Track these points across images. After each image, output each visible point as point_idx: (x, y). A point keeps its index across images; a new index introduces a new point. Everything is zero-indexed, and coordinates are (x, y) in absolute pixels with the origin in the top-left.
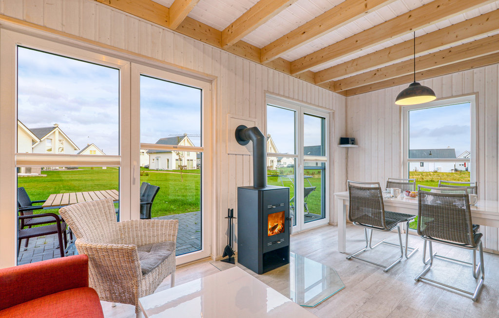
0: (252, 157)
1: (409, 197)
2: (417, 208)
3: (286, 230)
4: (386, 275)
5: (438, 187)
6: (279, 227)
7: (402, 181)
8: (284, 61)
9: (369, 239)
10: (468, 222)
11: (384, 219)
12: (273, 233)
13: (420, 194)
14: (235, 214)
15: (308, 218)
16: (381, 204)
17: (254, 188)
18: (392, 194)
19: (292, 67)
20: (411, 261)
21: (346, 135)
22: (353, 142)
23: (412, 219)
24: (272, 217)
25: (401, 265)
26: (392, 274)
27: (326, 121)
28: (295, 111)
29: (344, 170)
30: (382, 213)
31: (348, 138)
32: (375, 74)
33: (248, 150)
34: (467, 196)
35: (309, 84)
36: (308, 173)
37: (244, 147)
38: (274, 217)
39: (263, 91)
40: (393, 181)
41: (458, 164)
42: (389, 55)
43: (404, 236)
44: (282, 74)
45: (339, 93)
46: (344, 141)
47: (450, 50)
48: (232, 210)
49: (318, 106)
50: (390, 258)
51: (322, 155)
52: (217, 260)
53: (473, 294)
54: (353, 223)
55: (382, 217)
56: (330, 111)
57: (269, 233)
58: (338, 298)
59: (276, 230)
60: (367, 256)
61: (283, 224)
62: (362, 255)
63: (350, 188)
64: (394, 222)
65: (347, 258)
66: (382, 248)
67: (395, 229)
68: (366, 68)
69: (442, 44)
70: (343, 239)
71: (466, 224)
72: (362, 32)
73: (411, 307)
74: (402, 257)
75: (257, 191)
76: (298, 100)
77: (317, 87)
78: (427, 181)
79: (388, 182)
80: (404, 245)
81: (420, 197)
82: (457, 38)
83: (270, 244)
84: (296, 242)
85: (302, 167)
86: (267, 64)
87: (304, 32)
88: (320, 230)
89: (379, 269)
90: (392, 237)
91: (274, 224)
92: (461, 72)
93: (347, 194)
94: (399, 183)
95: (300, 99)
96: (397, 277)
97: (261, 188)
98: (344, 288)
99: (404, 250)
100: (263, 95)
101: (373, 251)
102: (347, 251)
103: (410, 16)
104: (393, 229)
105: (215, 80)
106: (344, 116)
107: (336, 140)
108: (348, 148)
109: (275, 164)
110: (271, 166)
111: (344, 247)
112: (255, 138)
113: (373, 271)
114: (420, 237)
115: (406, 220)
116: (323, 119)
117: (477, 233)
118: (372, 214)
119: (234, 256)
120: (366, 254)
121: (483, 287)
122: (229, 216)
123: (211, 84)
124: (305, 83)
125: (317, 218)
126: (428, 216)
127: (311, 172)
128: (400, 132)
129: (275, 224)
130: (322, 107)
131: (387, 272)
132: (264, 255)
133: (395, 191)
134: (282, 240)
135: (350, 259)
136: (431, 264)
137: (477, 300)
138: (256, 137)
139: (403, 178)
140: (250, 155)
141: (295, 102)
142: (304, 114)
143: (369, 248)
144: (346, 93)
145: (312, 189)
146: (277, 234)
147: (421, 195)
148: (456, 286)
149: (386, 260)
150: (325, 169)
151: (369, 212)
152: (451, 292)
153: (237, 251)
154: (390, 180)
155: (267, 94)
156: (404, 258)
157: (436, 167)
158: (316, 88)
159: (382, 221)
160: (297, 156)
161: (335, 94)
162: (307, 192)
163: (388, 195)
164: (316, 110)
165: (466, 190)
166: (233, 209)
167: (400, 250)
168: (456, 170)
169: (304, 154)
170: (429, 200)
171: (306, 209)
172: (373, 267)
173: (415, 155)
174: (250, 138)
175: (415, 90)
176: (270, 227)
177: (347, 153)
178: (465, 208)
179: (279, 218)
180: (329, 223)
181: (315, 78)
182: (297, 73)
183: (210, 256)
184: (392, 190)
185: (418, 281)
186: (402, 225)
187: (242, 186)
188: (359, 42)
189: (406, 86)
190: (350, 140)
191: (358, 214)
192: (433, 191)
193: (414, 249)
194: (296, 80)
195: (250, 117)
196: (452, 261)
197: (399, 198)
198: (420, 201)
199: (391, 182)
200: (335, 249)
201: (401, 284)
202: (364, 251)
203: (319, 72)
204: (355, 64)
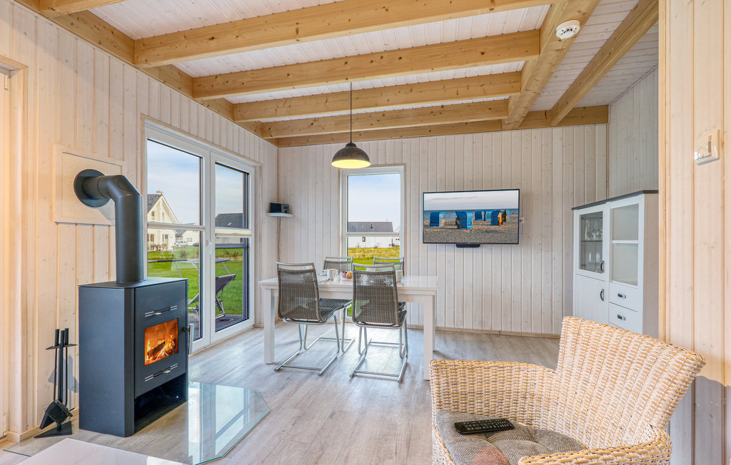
0: (113, 229)
1: (345, 279)
2: (352, 290)
3: (180, 350)
4: (321, 379)
5: (372, 265)
6: (168, 346)
7: (341, 260)
8: (180, 73)
9: (303, 339)
10: (395, 300)
11: (319, 309)
12: (154, 359)
13: (354, 274)
14: (74, 338)
15: (222, 323)
16: (316, 290)
17: (118, 284)
18: (328, 277)
19: (195, 87)
20: (348, 355)
21: (278, 199)
22: (287, 209)
23: (349, 304)
24: (153, 331)
25: (337, 362)
26: (327, 376)
27: (251, 178)
28: (201, 158)
29: (275, 248)
30: (317, 302)
31: (280, 205)
32: (312, 124)
33: (105, 215)
34: (393, 273)
35: (224, 120)
36: (228, 253)
37: (96, 210)
38: (158, 331)
39: (139, 114)
40: (332, 260)
41: (395, 238)
42: (327, 104)
43: (340, 327)
44: (176, 94)
45: (270, 141)
46: (275, 208)
47: (384, 114)
48: (66, 333)
49: (238, 154)
50: (326, 357)
51: (245, 228)
52: (24, 439)
53: (398, 376)
54: (284, 320)
55: (317, 307)
56: (256, 165)
57: (148, 359)
58: (261, 429)
59: (162, 353)
60: (301, 361)
61: (175, 340)
62: (295, 361)
63: (280, 273)
64: (331, 311)
65: (275, 370)
66: (318, 347)
67: (332, 318)
68: (301, 113)
69: (376, 105)
70: (270, 345)
71: (394, 303)
72: (294, 65)
73: (344, 409)
74: (338, 352)
75: (122, 290)
76: (205, 140)
77: (236, 127)
78: (368, 259)
79: (326, 262)
80: (340, 337)
81: (355, 277)
82: (388, 103)
83: (149, 378)
84: (201, 363)
85: (212, 245)
86: (145, 69)
87: (213, 38)
88: (240, 338)
89: (313, 373)
90: (328, 330)
91: (157, 343)
92: (393, 140)
93: (275, 280)
94: (337, 263)
95: (210, 139)
96: (333, 377)
97: (133, 284)
98: (269, 413)
99: (340, 341)
100: (139, 120)
101: (308, 352)
102: (277, 359)
103: (346, 63)
104: (328, 321)
105: (21, 72)
106: (275, 173)
107: (264, 206)
108: (279, 218)
109: (172, 242)
110: (165, 245)
111: (272, 355)
112: (119, 196)
113: (307, 377)
114: (355, 324)
115: (343, 307)
116: (246, 174)
117: (403, 310)
118: (308, 304)
119: (72, 419)
120: (299, 358)
121: (407, 365)
122: (57, 344)
123: (10, 77)
124: (217, 116)
125: (237, 321)
126: (362, 298)
127: (232, 252)
128: (339, 200)
129: (160, 342)
130: (244, 157)
131: (322, 374)
132: (138, 400)
133: (331, 272)
134: (174, 366)
135: (279, 370)
136: (366, 353)
137: (401, 381)
138: (122, 193)
139: (341, 256)
140: (109, 226)
141: (200, 142)
142: (216, 163)
143: (303, 350)
144: (279, 142)
145: (230, 279)
146: (163, 360)
147: (356, 275)
148: (386, 372)
149: (322, 361)
150: (248, 247)
151: (304, 302)
152: (382, 379)
153: (77, 408)
154: (328, 260)
155: (146, 121)
156: (341, 352)
157: (377, 242)
158: (234, 127)
159: (317, 312)
160: (204, 229)
161: (262, 141)
162: (221, 284)
163: (325, 279)
164: (236, 160)
165: (393, 267)
166: (67, 330)
167: (336, 345)
168: (393, 245)
169: (216, 225)
170: (364, 281)
171: (221, 310)
172: (306, 373)
173: (353, 228)
174: (108, 195)
175: (351, 152)
176: (149, 348)
177: (279, 226)
178: (392, 285)
179: (168, 331)
180: (254, 325)
181: (233, 111)
182: (204, 98)
183: (5, 437)
184: (328, 270)
185: (353, 376)
186: (339, 313)
187: (90, 282)
188: (291, 76)
189: (343, 145)
190: (282, 208)
191: (290, 307)
192: (368, 270)
193: (350, 340)
194: (203, 108)
195: (109, 157)
196: (383, 345)
197: (335, 281)
198: (355, 282)
199: (328, 262)
200: (261, 361)
201: (336, 386)
202: (298, 355)
203: (240, 104)
204: (287, 105)
